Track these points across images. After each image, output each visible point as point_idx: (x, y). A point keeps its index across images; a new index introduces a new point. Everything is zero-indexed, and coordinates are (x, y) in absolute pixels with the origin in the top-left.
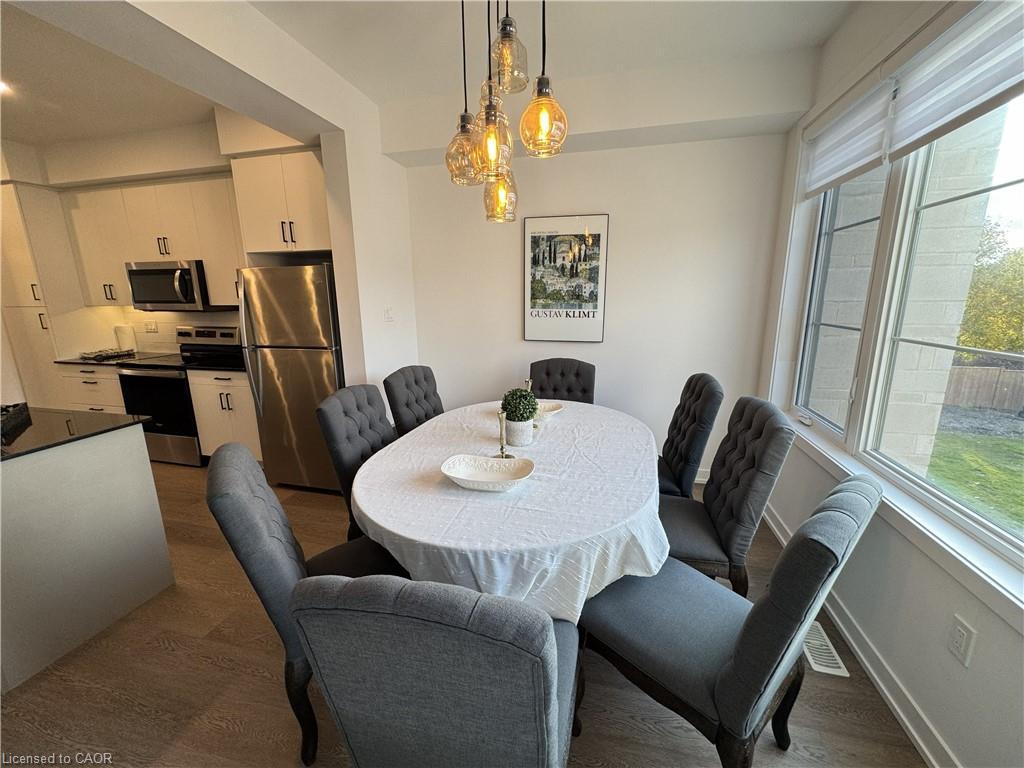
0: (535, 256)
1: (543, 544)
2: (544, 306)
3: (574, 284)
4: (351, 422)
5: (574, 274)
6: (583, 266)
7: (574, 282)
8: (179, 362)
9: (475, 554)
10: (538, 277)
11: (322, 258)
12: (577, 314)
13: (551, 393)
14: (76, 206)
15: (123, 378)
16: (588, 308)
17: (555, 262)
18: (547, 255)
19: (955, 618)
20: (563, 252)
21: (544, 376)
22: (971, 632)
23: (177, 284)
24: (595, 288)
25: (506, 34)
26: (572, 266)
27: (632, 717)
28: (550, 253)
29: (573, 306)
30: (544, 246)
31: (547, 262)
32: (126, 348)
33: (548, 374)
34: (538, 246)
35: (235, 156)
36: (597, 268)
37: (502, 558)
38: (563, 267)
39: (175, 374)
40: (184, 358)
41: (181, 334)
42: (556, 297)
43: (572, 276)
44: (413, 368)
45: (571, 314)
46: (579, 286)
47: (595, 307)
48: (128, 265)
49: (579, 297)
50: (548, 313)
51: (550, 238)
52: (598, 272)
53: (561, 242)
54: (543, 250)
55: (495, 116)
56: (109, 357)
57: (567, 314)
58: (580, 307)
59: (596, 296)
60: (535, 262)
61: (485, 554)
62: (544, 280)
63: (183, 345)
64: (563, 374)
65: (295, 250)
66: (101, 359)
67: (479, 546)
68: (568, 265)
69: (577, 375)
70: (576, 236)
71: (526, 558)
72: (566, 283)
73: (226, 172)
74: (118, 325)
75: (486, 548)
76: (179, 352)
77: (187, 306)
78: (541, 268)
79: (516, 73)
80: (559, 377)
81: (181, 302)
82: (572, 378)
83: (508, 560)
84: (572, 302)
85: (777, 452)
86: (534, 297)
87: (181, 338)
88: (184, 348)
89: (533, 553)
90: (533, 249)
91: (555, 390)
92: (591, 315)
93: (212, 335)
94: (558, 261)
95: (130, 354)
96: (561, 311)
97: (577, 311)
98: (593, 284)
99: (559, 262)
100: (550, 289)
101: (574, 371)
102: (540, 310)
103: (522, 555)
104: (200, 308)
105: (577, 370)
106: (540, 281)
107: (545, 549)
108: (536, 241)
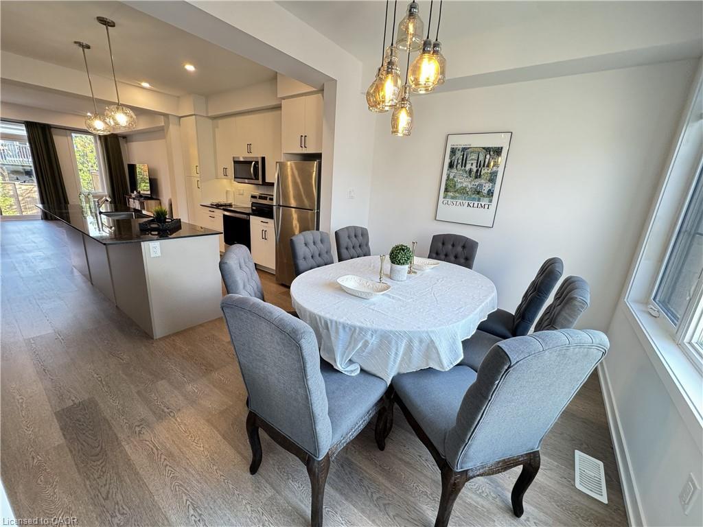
0: (451, 161)
1: (369, 325)
2: (453, 198)
3: (477, 184)
4: (307, 249)
5: (478, 176)
6: (486, 171)
7: (477, 182)
8: (249, 211)
9: (331, 321)
10: (451, 177)
11: (317, 157)
12: (476, 205)
13: (443, 257)
14: (217, 127)
15: (224, 216)
16: (485, 201)
17: (465, 166)
18: (460, 161)
19: (690, 475)
20: (472, 159)
21: (440, 245)
22: (696, 488)
23: (252, 169)
24: (493, 187)
25: (411, 14)
26: (477, 170)
27: (420, 456)
28: (463, 160)
29: (474, 199)
30: (459, 155)
31: (459, 166)
32: (229, 202)
33: (443, 244)
34: (454, 155)
35: (284, 98)
36: (497, 172)
37: (344, 327)
38: (471, 171)
39: (244, 216)
40: (252, 210)
41: (253, 197)
42: (463, 192)
43: (476, 177)
44: (355, 228)
45: (472, 205)
46: (481, 185)
47: (491, 201)
48: (233, 158)
49: (479, 193)
50: (455, 203)
51: (464, 149)
52: (496, 176)
53: (471, 152)
54: (458, 158)
55: (392, 69)
56: (221, 205)
57: (469, 205)
58: (479, 200)
59: (493, 193)
60: (451, 166)
61: (336, 322)
62: (455, 179)
63: (253, 203)
64: (453, 245)
65: (306, 152)
66: (218, 206)
67: (335, 318)
68: (475, 170)
69: (464, 247)
70: (484, 148)
71: (357, 332)
72: (471, 182)
73: (279, 107)
74: (228, 189)
75: (338, 321)
76: (250, 206)
77: (256, 182)
78: (454, 170)
79: (414, 39)
80: (450, 247)
81: (252, 179)
82: (459, 249)
83: (347, 329)
84: (474, 196)
85: (569, 315)
86: (446, 190)
87: (252, 199)
88: (253, 204)
89: (361, 329)
90: (451, 157)
91: (446, 255)
92: (486, 206)
93: (265, 198)
94: (467, 165)
95: (230, 205)
96: (464, 202)
97: (476, 203)
98: (491, 184)
99: (468, 167)
100: (459, 186)
101: (462, 244)
102: (450, 200)
103: (355, 329)
104: (261, 183)
105: (464, 244)
106: (453, 180)
107: (369, 329)
108: (453, 151)
